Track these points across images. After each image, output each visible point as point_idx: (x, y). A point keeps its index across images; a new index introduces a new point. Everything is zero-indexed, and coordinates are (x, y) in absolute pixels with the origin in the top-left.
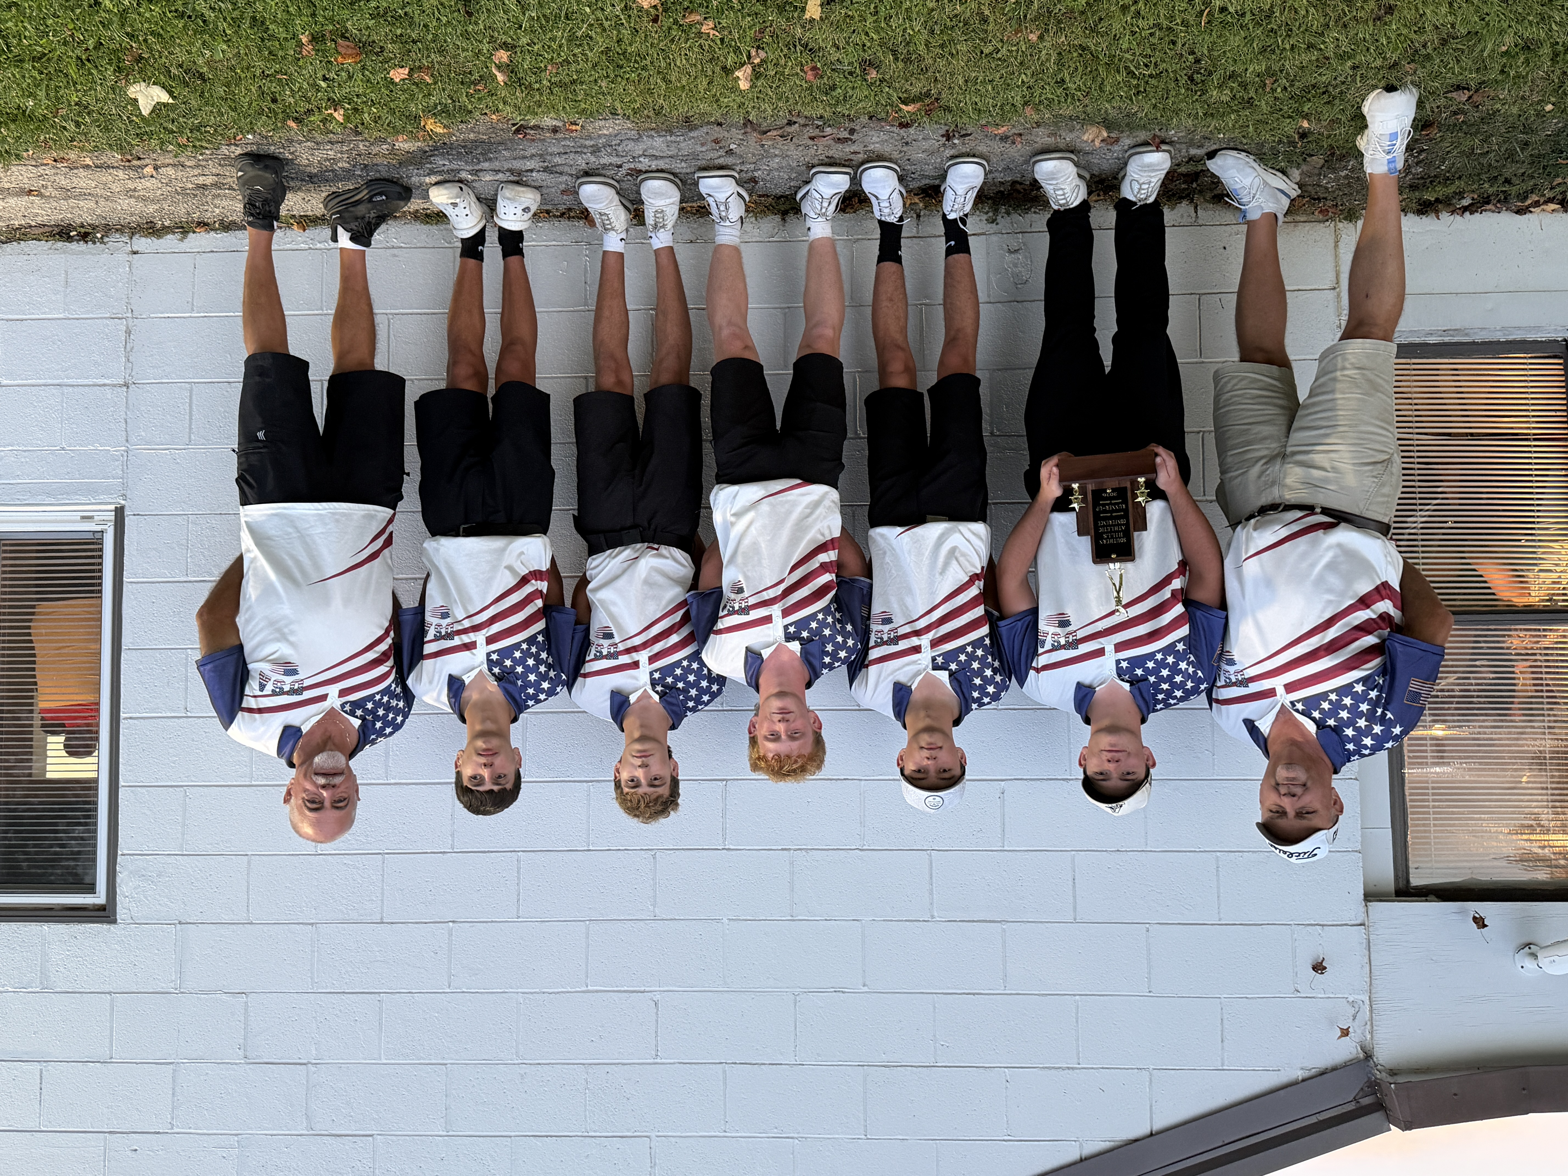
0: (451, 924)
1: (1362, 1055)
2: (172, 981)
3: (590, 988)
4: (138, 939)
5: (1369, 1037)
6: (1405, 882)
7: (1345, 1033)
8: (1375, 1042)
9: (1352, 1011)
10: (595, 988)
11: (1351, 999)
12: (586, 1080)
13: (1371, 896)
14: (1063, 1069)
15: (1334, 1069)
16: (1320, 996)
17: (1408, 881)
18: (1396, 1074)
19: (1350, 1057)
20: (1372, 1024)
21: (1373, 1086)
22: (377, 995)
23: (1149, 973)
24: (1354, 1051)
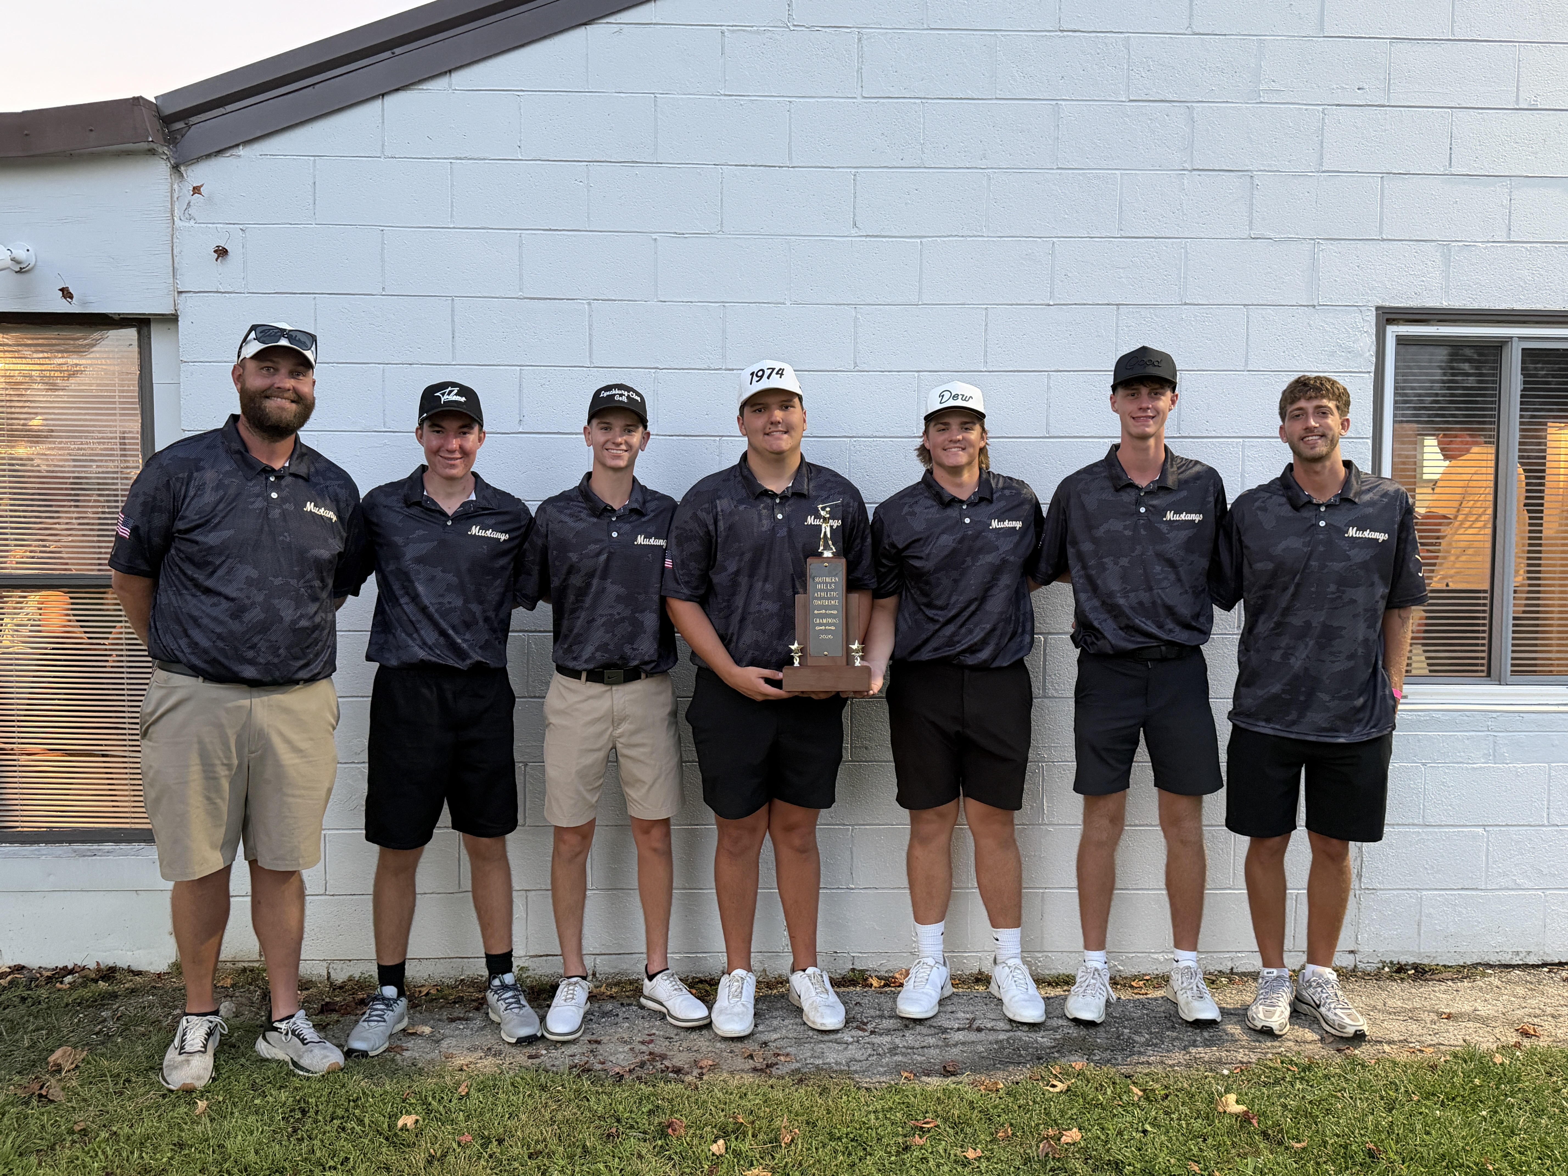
0: (1051, 303)
1: (182, 168)
2: (1323, 250)
3: (919, 241)
4: (1355, 292)
5: (176, 186)
6: (142, 332)
7: (196, 190)
8: (169, 180)
9: (191, 211)
10: (913, 240)
11: (192, 222)
12: (923, 153)
13: (171, 320)
14: (465, 158)
15: (208, 156)
16: (221, 226)
17: (139, 333)
18: (149, 150)
19: (194, 167)
20: (172, 197)
21: (172, 139)
22: (1124, 235)
23: (383, 249)
24: (189, 172)
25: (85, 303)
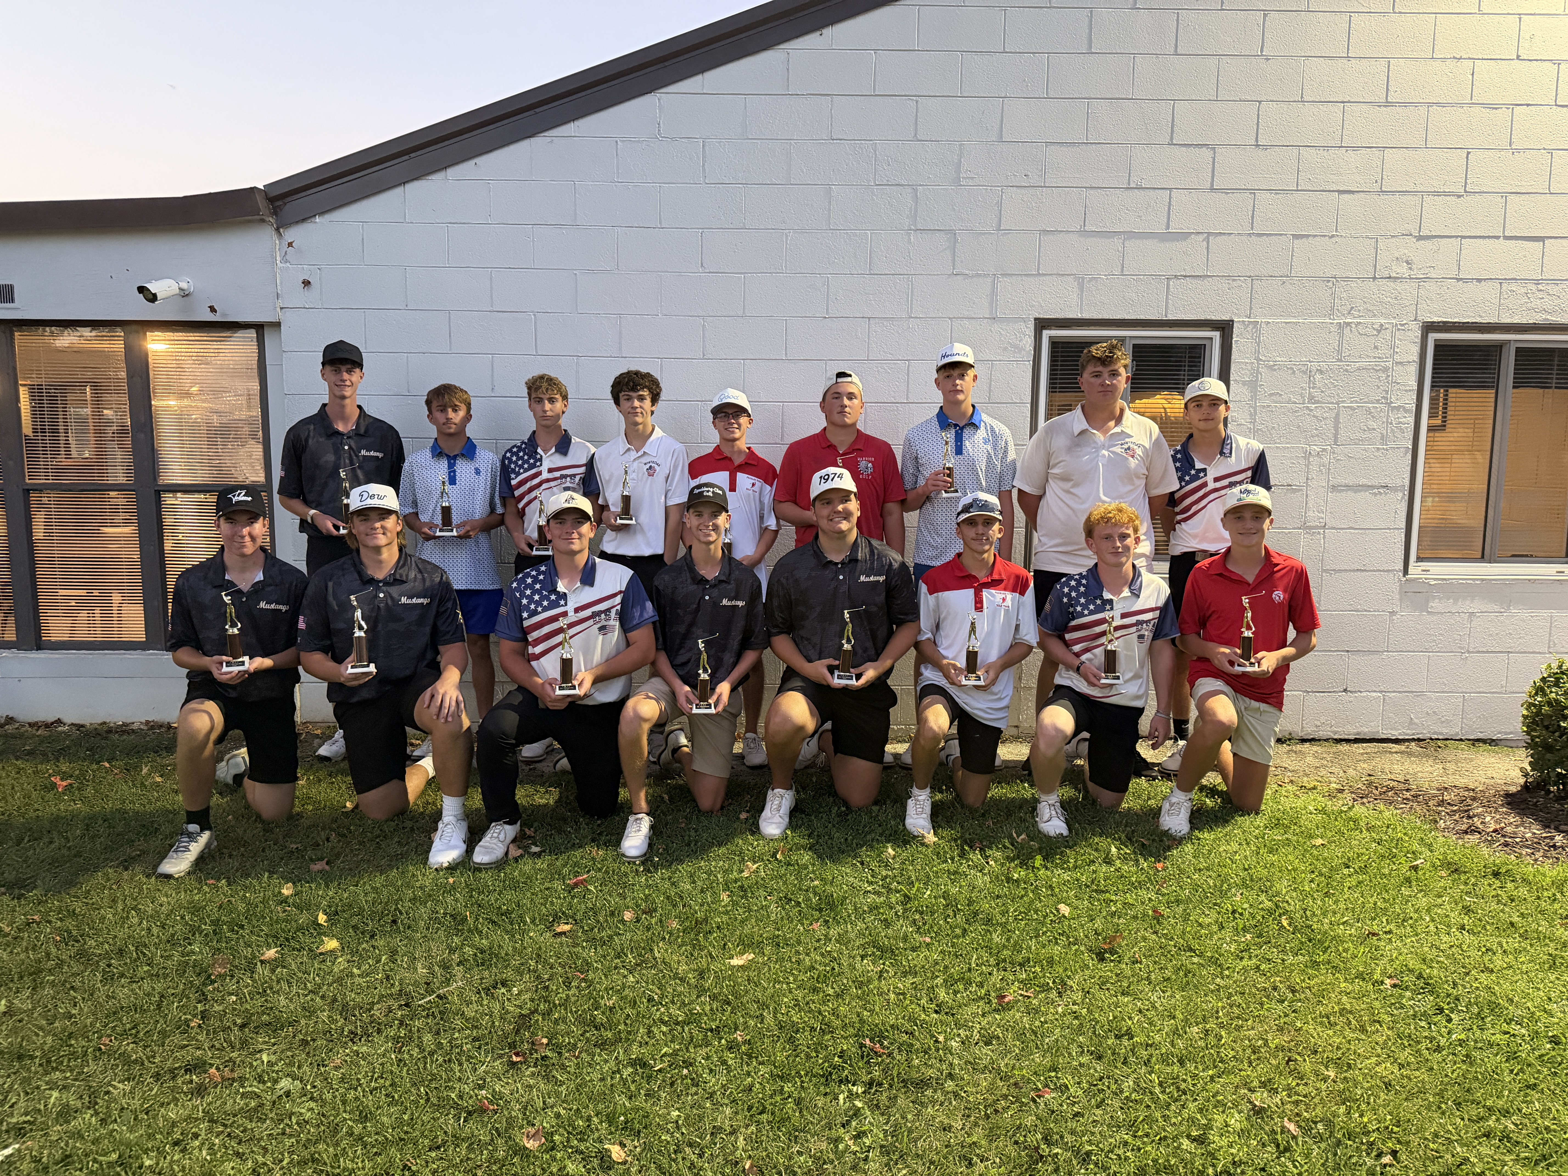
1: (281, 230)
4: (1021, 309)
5: (277, 242)
6: (260, 333)
7: (290, 245)
8: (273, 238)
9: (288, 257)
11: (288, 264)
13: (277, 325)
14: (456, 223)
15: (297, 222)
16: (306, 267)
17: (258, 333)
18: (261, 220)
19: (288, 229)
20: (275, 249)
21: (275, 212)
23: (405, 280)
24: (286, 233)
25: (224, 315)
